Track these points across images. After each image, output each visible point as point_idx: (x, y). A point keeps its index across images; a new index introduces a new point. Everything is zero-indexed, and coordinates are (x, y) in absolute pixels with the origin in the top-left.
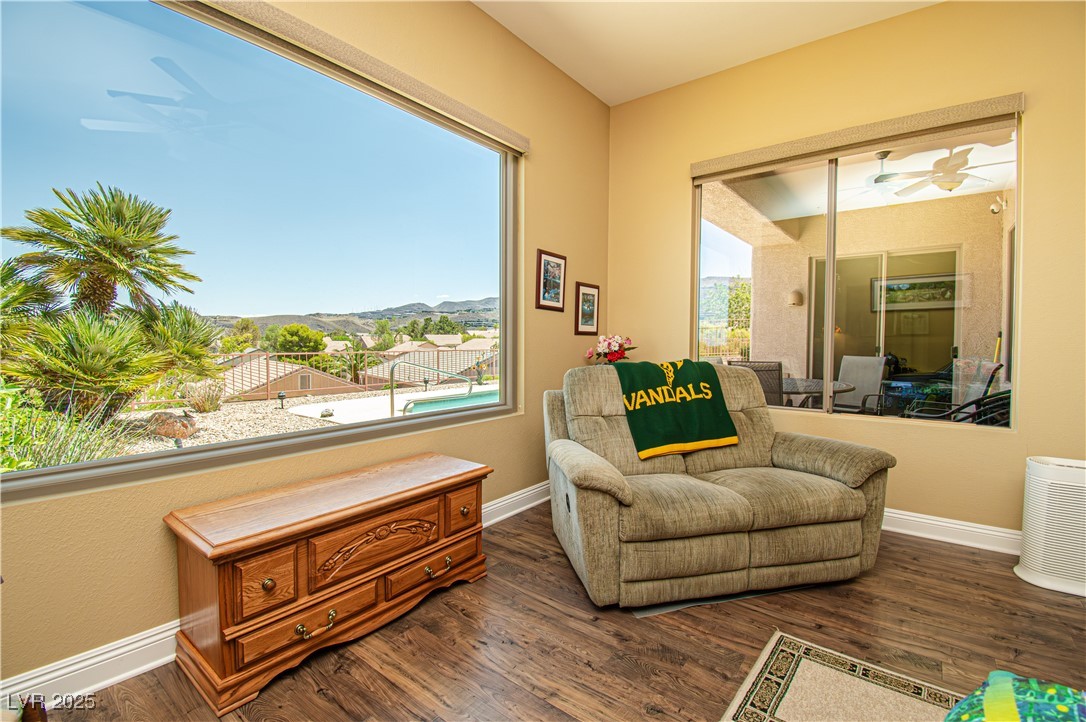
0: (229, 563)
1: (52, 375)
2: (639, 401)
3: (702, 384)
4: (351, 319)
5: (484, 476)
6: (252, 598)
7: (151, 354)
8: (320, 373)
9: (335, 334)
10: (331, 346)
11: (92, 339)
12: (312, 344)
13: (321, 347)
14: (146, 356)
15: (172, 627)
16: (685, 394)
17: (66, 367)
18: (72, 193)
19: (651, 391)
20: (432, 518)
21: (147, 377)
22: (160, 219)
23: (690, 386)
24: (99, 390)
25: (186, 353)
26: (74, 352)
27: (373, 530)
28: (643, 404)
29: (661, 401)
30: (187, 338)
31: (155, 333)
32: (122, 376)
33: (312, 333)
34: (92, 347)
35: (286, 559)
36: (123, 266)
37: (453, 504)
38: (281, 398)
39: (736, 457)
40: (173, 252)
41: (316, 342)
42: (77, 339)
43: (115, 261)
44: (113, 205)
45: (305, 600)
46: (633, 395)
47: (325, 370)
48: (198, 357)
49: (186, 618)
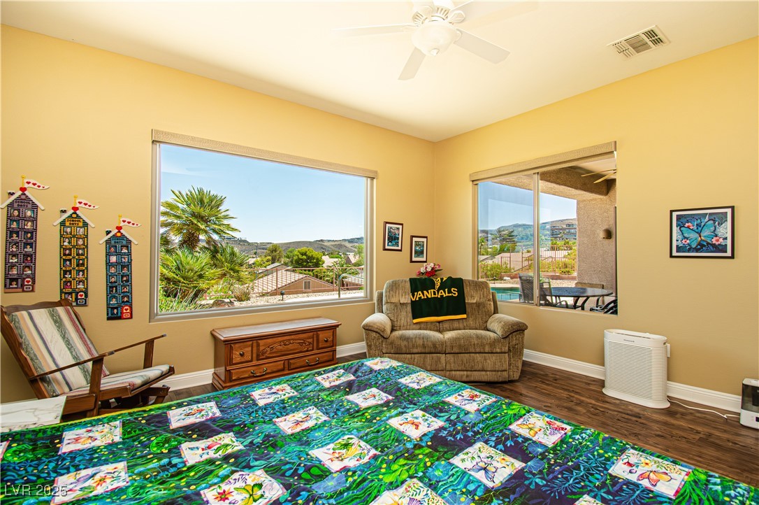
0: (230, 343)
1: (168, 280)
2: (418, 296)
3: (453, 289)
4: (343, 243)
5: (338, 326)
6: (236, 357)
7: (214, 270)
8: (317, 281)
9: (332, 254)
10: (328, 261)
11: (188, 263)
12: (315, 261)
13: (321, 263)
14: (212, 271)
15: (212, 371)
16: (443, 294)
17: (175, 276)
18: (180, 193)
19: (425, 292)
20: (310, 340)
21: (213, 281)
22: (221, 201)
23: (446, 290)
24: (190, 288)
25: (231, 269)
26: (179, 269)
27: (283, 341)
28: (420, 298)
29: (429, 296)
30: (232, 262)
31: (217, 259)
32: (201, 281)
33: (316, 254)
34: (188, 267)
35: (248, 347)
36: (203, 227)
37: (321, 336)
38: (282, 294)
39: (465, 325)
40: (226, 217)
41: (317, 259)
42: (181, 263)
43: (199, 224)
44: (199, 197)
45: (255, 362)
46: (416, 293)
47: (321, 278)
48: (238, 272)
49: (217, 369)
